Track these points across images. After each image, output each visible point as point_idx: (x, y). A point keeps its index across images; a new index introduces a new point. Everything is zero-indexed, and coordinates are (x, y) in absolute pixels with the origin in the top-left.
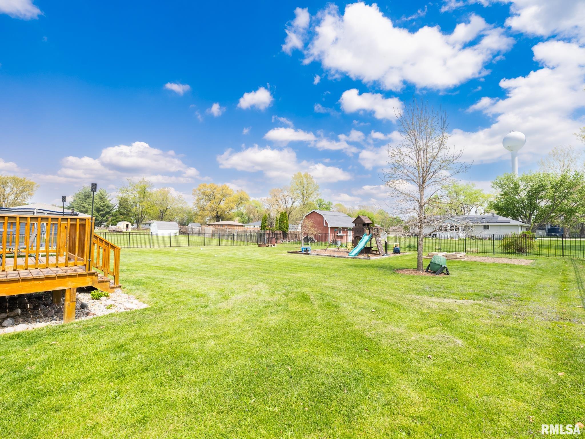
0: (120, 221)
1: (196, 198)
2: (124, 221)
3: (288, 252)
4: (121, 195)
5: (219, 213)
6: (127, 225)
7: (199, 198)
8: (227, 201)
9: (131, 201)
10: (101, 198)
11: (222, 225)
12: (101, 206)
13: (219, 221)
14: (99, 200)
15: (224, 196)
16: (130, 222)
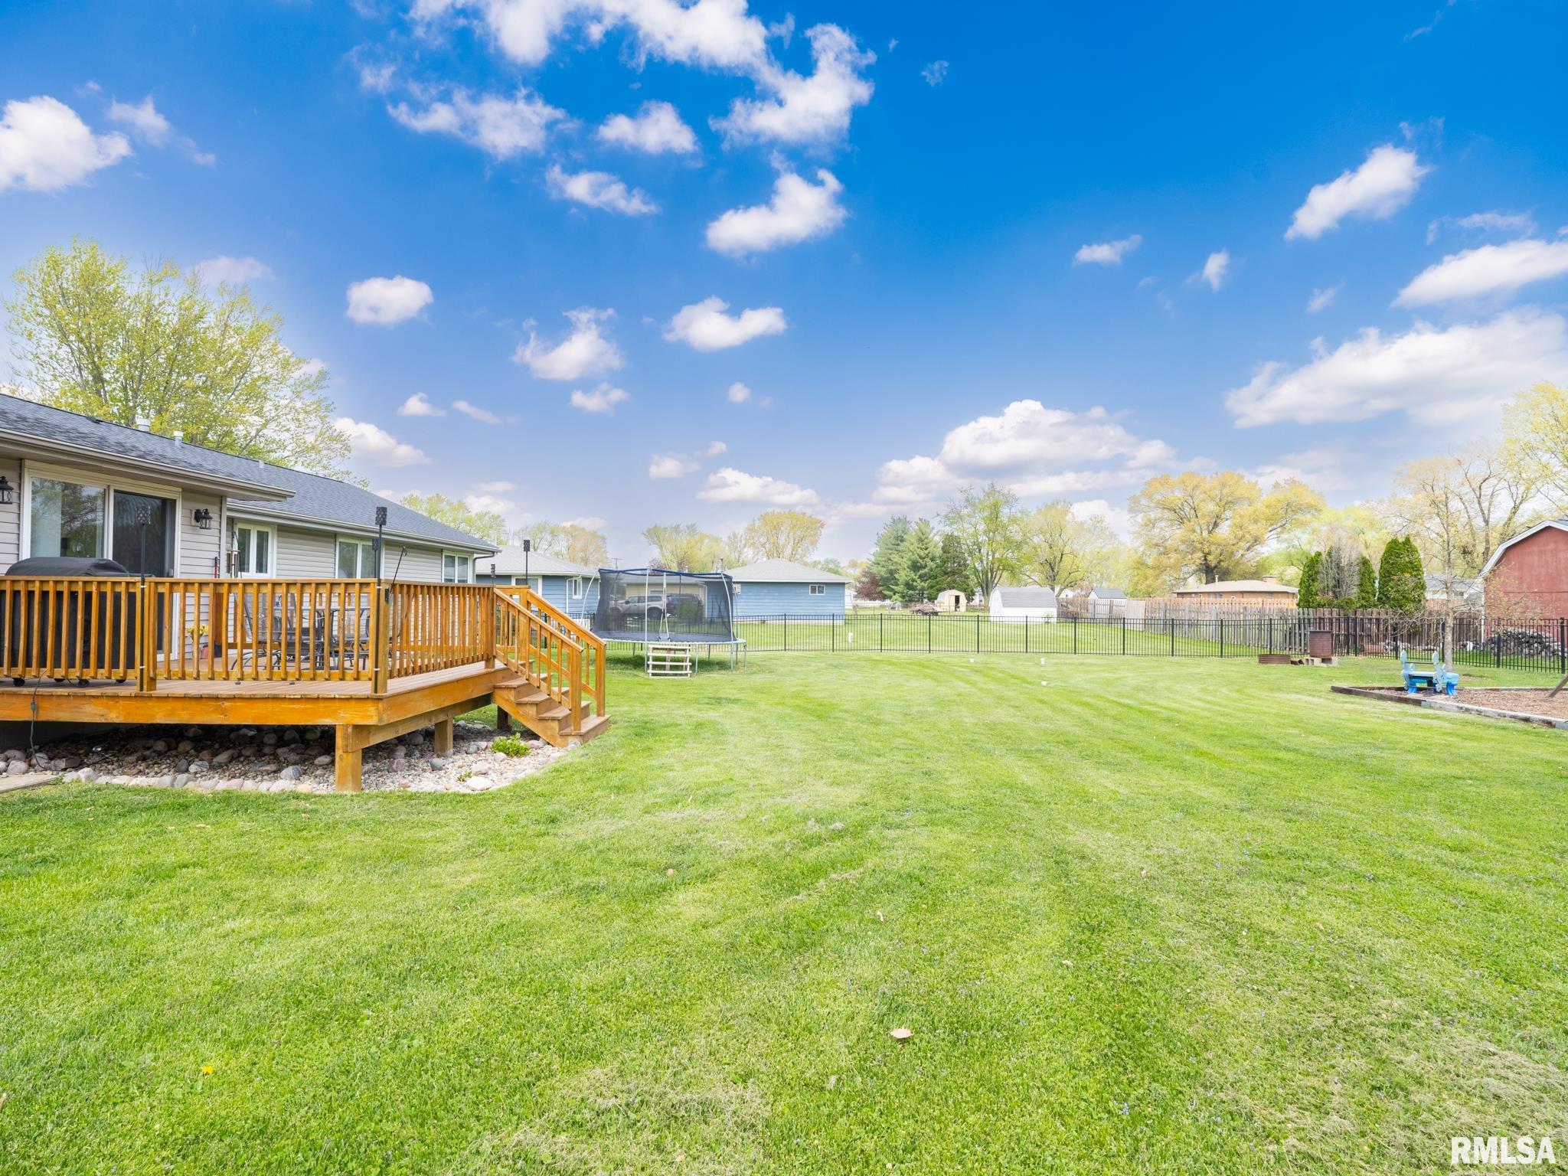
0: (944, 589)
1: (1140, 518)
2: (953, 588)
3: (1335, 690)
4: (948, 530)
5: (1210, 558)
6: (957, 599)
7: (1150, 520)
8: (1238, 520)
9: (967, 541)
10: (921, 540)
11: (1220, 594)
12: (921, 557)
13: (1213, 581)
14: (916, 545)
15: (1228, 504)
16: (964, 590)
